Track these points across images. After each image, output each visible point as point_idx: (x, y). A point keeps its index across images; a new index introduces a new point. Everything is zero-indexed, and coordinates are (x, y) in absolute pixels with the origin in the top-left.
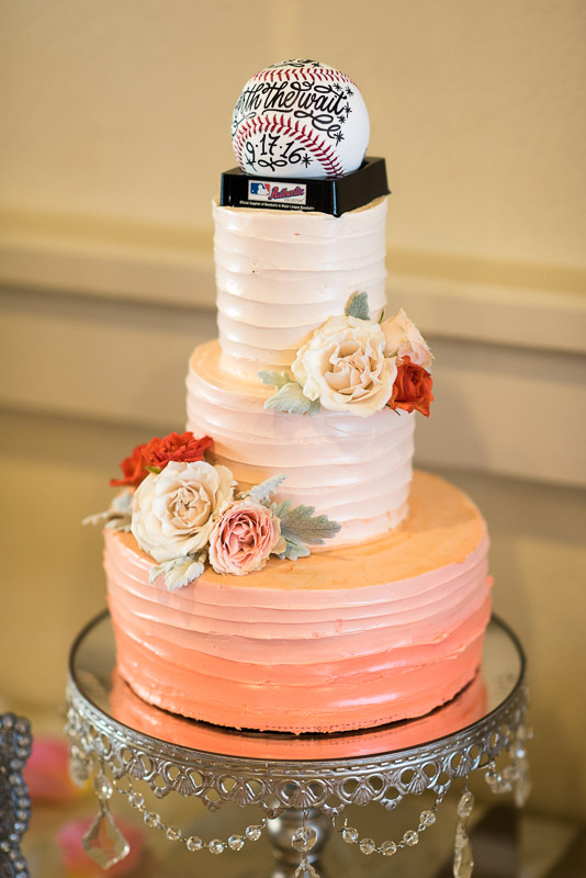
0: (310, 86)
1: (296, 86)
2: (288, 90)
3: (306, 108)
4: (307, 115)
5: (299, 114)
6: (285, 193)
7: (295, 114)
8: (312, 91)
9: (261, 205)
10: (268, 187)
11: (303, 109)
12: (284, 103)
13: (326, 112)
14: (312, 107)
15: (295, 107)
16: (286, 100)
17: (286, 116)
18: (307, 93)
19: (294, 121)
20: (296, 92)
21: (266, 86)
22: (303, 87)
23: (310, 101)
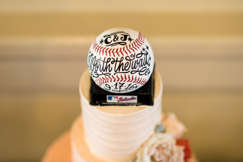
0: (134, 56)
1: (128, 58)
2: (124, 62)
3: (135, 68)
4: (136, 71)
5: (133, 72)
6: (126, 99)
7: (131, 73)
8: (136, 59)
9: (114, 104)
10: (117, 98)
11: (134, 70)
12: (125, 69)
13: (144, 66)
14: (138, 67)
15: (131, 70)
16: (125, 67)
17: (127, 75)
18: (134, 61)
19: (131, 76)
20: (129, 62)
21: (112, 60)
22: (131, 58)
23: (136, 64)
